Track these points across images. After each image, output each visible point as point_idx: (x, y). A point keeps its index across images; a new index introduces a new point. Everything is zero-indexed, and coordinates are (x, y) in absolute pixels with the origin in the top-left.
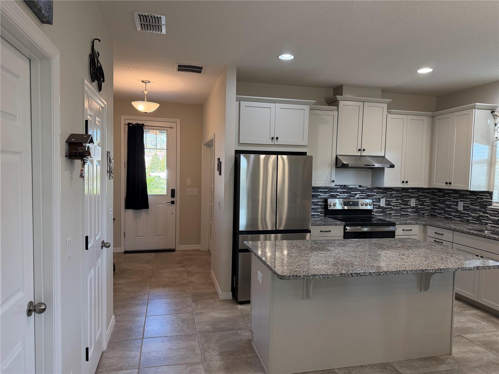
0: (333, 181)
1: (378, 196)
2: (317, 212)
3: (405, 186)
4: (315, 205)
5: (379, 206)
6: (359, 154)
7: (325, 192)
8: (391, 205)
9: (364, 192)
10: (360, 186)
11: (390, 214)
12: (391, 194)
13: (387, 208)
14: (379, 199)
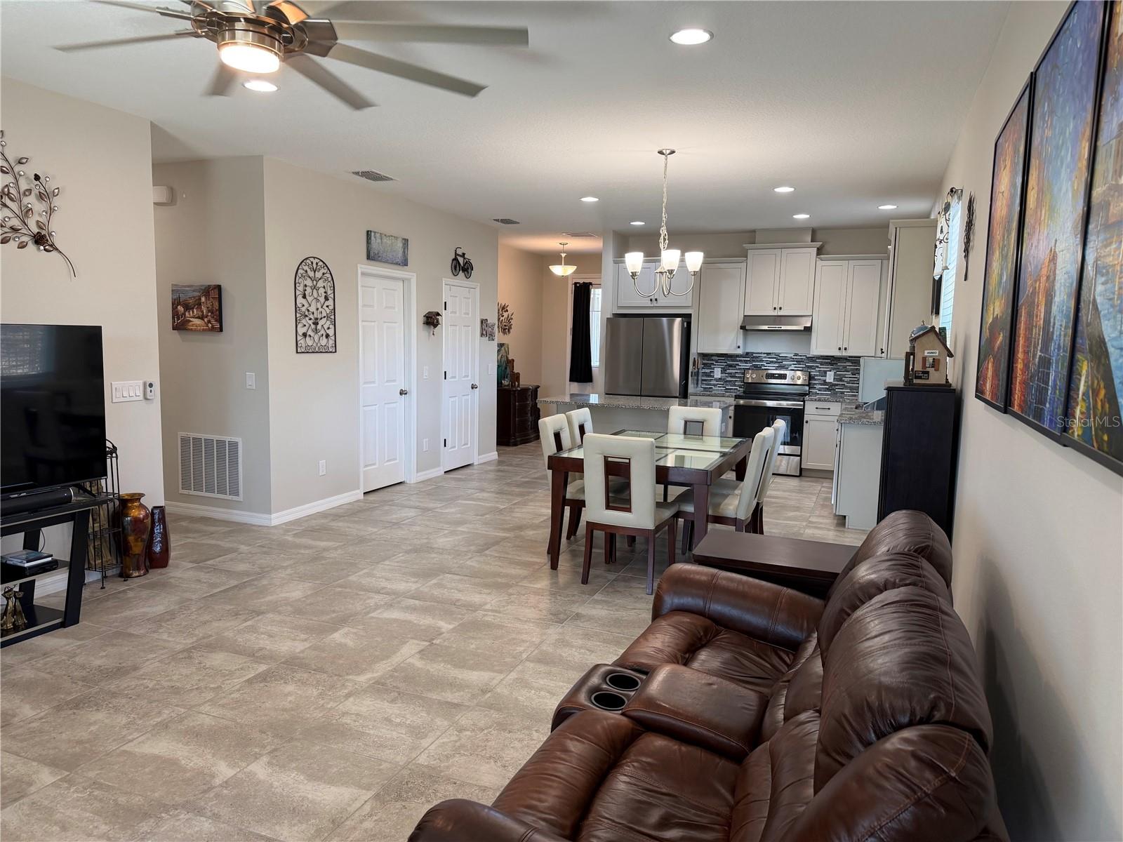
0: (739, 347)
1: (823, 368)
2: (735, 385)
3: (844, 354)
4: (732, 377)
5: (825, 381)
6: (775, 313)
7: (746, 362)
8: (843, 381)
9: (802, 363)
10: (796, 355)
11: (843, 393)
12: (845, 367)
13: (837, 385)
14: (825, 372)
